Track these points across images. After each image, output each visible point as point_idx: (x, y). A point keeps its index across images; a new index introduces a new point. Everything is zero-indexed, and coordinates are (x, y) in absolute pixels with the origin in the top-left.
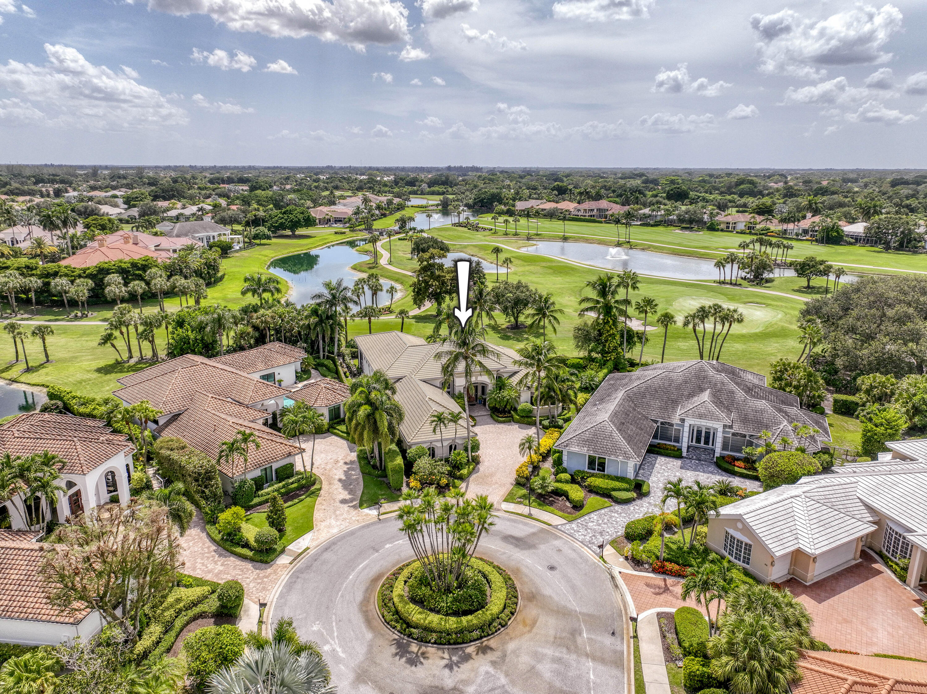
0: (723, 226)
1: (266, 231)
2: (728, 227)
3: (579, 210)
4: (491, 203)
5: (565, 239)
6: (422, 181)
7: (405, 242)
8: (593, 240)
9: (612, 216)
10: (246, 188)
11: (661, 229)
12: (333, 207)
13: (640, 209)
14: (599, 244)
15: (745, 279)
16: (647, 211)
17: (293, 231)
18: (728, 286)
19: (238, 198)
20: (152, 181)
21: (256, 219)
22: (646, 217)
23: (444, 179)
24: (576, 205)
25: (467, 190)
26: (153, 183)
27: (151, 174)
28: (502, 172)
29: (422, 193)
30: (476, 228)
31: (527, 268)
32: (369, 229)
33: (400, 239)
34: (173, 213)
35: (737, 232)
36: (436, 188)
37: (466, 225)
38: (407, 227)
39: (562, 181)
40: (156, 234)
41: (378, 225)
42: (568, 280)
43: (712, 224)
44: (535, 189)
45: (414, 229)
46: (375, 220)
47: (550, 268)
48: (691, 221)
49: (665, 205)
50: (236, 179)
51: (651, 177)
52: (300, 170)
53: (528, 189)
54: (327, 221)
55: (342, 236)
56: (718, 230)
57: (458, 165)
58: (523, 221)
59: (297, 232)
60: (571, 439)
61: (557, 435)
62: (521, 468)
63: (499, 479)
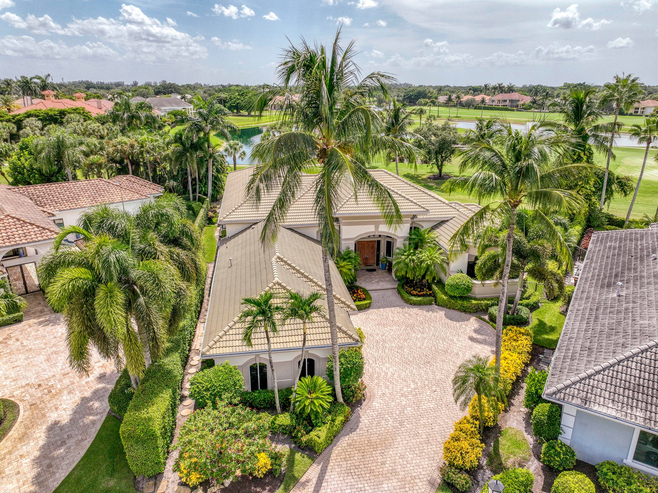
2: (636, 112)
3: (493, 101)
9: (523, 105)
17: (249, 113)
24: (491, 97)
56: (626, 114)
60: (589, 377)
61: (525, 342)
62: (456, 439)
63: (402, 457)
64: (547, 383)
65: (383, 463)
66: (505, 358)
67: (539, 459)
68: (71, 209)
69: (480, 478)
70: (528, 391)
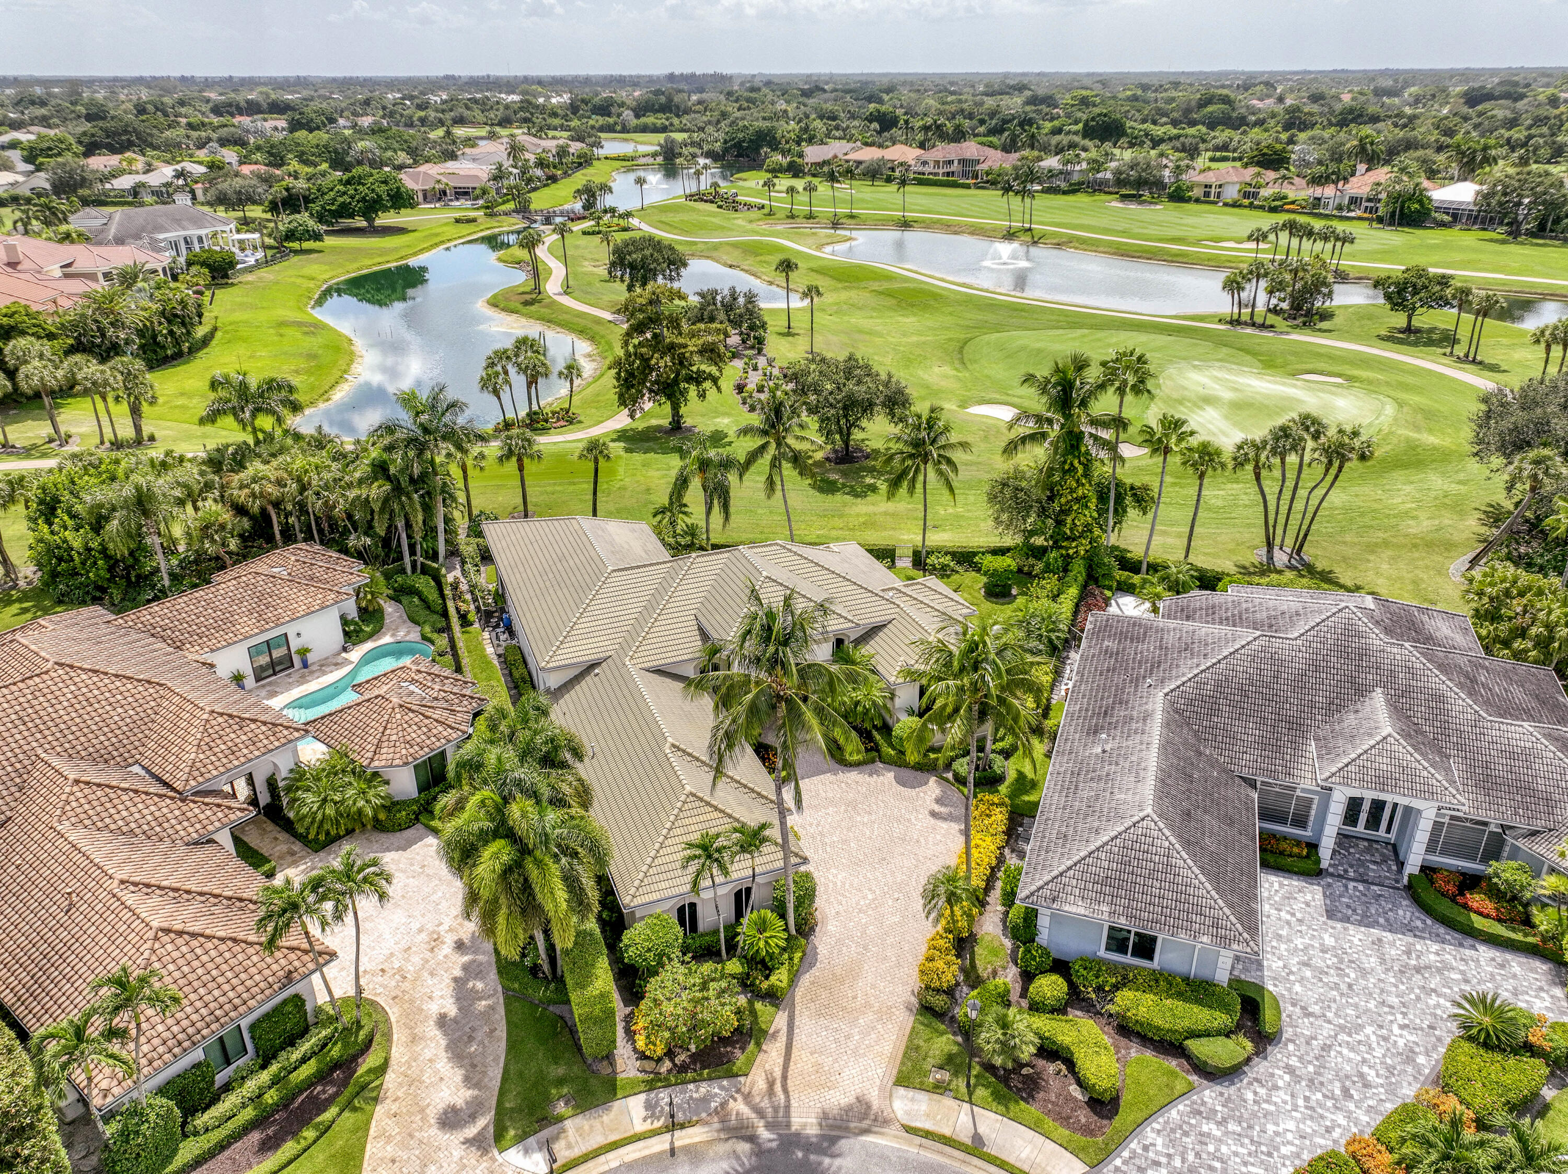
0: (1197, 192)
1: (312, 224)
2: (1207, 194)
3: (925, 163)
4: (757, 150)
5: (905, 225)
6: (622, 105)
7: (597, 239)
8: (959, 225)
9: (988, 174)
10: (282, 124)
11: (1081, 199)
12: (451, 166)
13: (1040, 159)
14: (972, 233)
15: (1275, 311)
16: (1052, 162)
17: (370, 220)
18: (1249, 330)
19: (258, 148)
20: (95, 110)
21: (290, 195)
22: (1052, 174)
23: (663, 99)
24: (919, 152)
25: (710, 122)
26: (95, 115)
27: (100, 96)
28: (768, 83)
29: (625, 130)
30: (733, 205)
31: (844, 295)
32: (523, 210)
33: (584, 233)
34: (125, 182)
35: (1226, 205)
36: (650, 120)
37: (713, 198)
38: (599, 205)
39: (881, 101)
40: (67, 237)
41: (540, 200)
42: (930, 323)
43: (1179, 188)
44: (834, 118)
45: (613, 210)
46: (535, 189)
47: (888, 294)
48: (1140, 183)
49: (1085, 149)
50: (265, 106)
51: (1041, 92)
52: (392, 84)
53: (821, 117)
54: (440, 196)
55: (471, 227)
56: (1188, 200)
57: (687, 70)
58: (823, 188)
59: (378, 222)
60: (1061, 874)
61: (1000, 816)
62: (931, 959)
63: (873, 986)
64: (1020, 885)
65: (855, 997)
66: (977, 846)
67: (1016, 964)
68: (229, 644)
69: (957, 995)
70: (1004, 889)
